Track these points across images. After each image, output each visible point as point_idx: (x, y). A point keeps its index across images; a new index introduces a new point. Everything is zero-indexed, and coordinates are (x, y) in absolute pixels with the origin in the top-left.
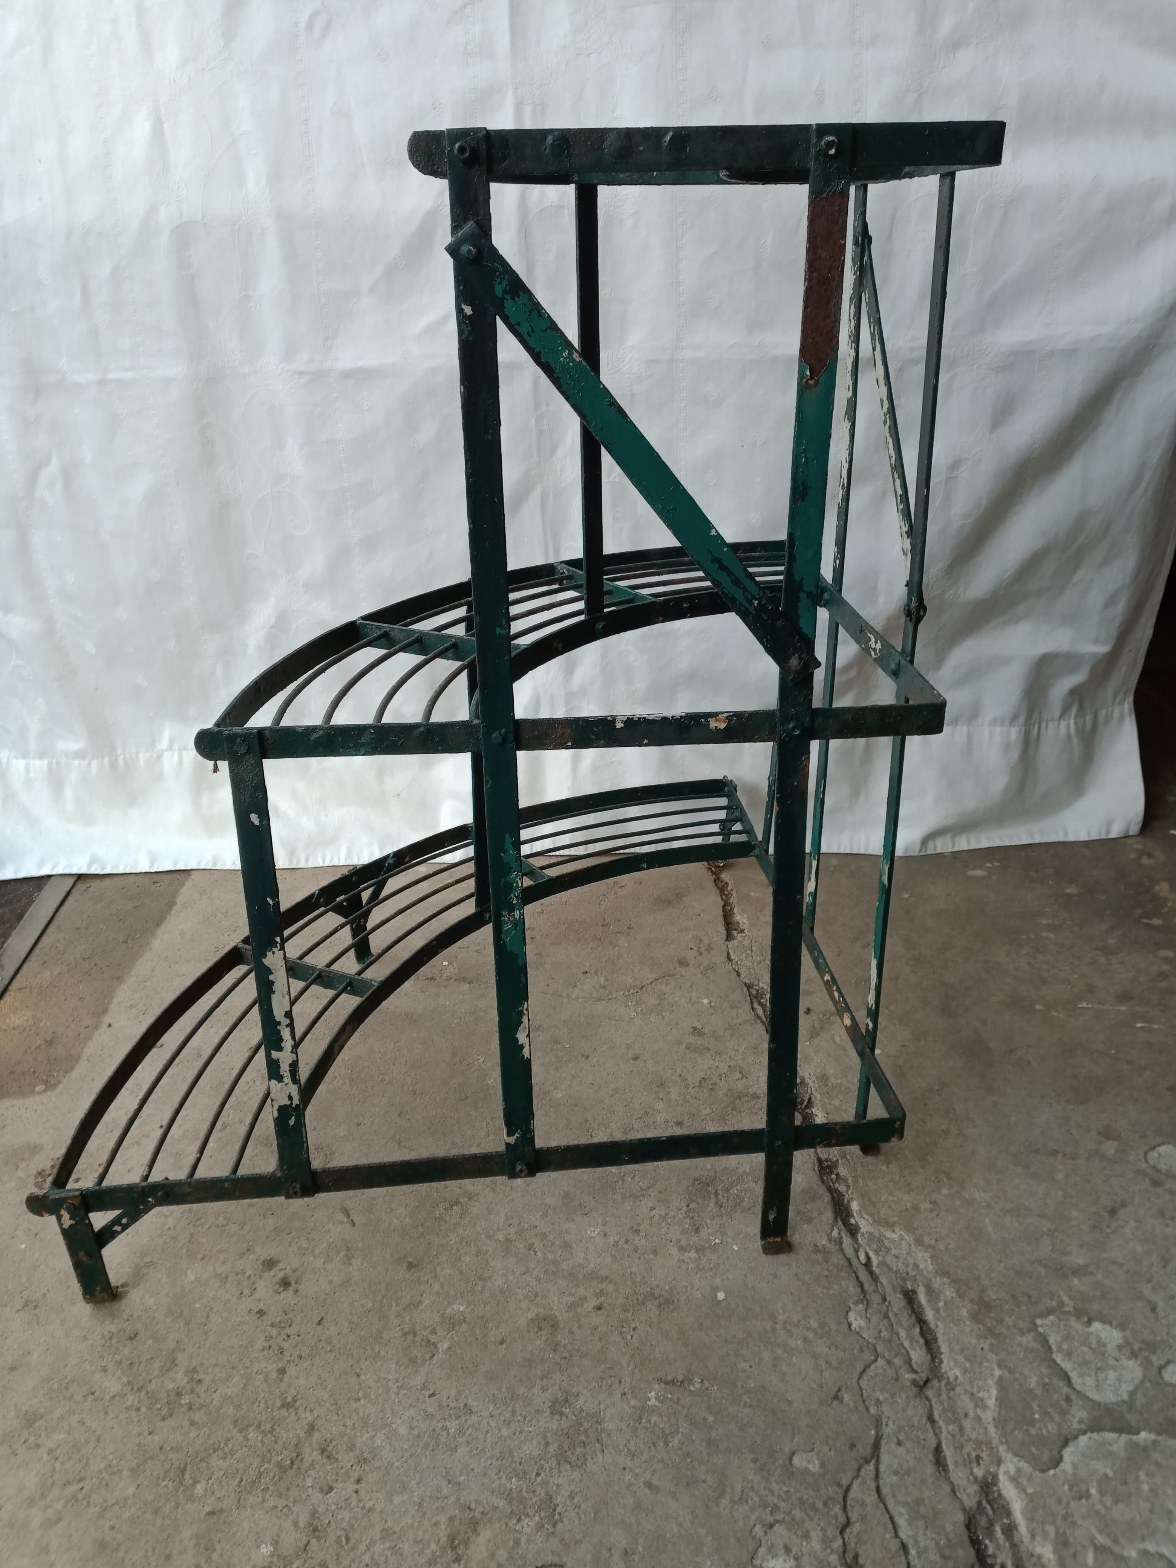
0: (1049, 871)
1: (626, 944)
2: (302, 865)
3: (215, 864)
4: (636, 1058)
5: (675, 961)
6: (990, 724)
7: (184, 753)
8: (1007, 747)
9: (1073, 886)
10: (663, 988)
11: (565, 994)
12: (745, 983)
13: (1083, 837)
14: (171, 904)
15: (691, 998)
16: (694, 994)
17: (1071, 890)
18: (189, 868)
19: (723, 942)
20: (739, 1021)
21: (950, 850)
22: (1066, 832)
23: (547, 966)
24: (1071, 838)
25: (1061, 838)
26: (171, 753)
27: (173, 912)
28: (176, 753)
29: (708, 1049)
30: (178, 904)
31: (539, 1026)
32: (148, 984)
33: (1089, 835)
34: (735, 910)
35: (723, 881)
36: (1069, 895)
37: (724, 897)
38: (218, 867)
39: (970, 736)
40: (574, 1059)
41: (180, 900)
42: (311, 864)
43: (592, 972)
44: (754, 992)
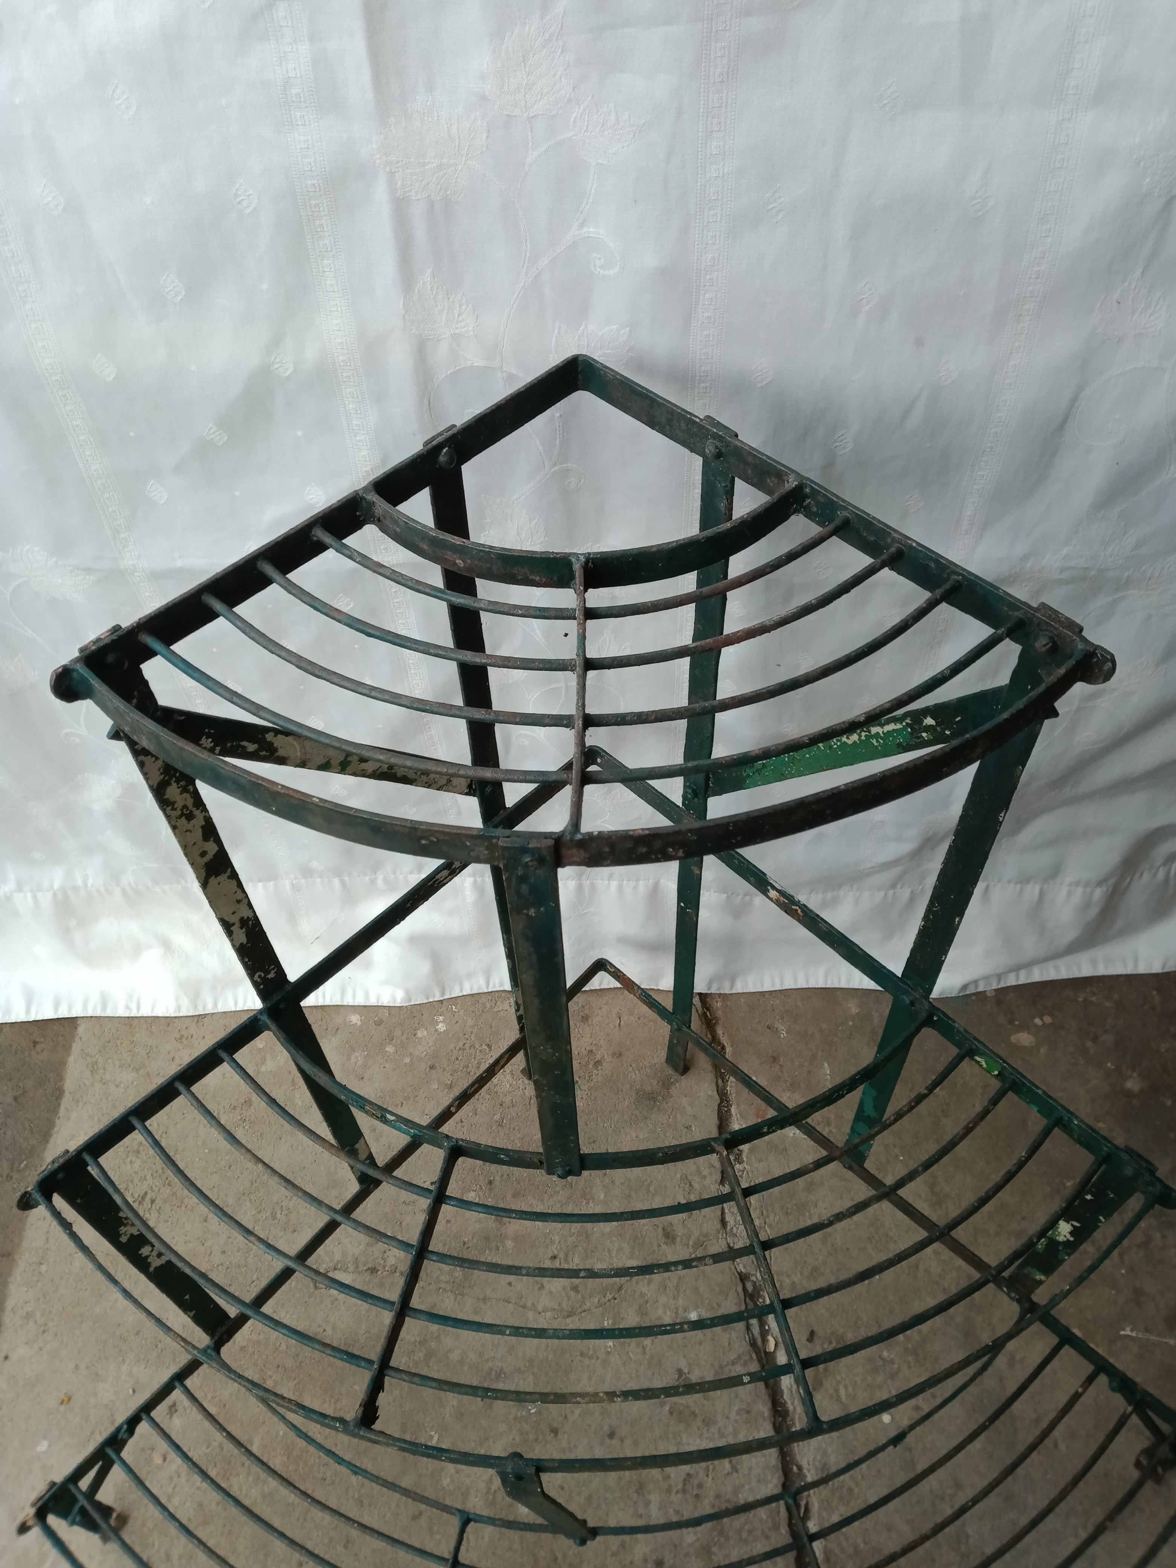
0: (1108, 1039)
1: (602, 1196)
2: (210, 1009)
3: (104, 1007)
4: (611, 1435)
5: (660, 1230)
6: (1070, 885)
7: (39, 895)
8: (1086, 905)
9: (1135, 1074)
10: (645, 1290)
11: (529, 1304)
12: (740, 1274)
13: (1157, 968)
14: (59, 1093)
15: (677, 1309)
16: (681, 1302)
17: (1133, 1084)
18: (74, 1014)
19: (717, 1186)
20: (732, 1356)
21: (994, 987)
22: (1136, 960)
23: (509, 1244)
24: (1142, 969)
25: (1129, 970)
26: (22, 895)
27: (62, 1111)
28: (29, 895)
29: (694, 1414)
30: (67, 1093)
31: (502, 1370)
32: (43, 1268)
33: (1163, 968)
34: (733, 1110)
35: (719, 1043)
36: (1129, 1094)
37: (720, 1081)
38: (109, 1013)
39: (1041, 894)
40: (541, 1438)
41: (69, 1084)
42: (221, 1008)
43: (562, 1255)
44: (750, 1288)
